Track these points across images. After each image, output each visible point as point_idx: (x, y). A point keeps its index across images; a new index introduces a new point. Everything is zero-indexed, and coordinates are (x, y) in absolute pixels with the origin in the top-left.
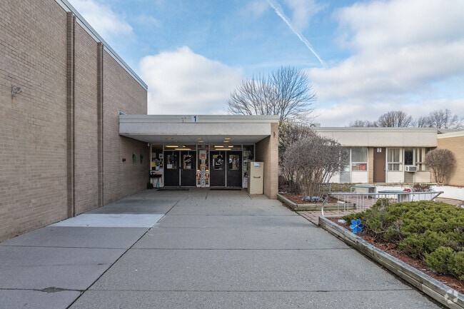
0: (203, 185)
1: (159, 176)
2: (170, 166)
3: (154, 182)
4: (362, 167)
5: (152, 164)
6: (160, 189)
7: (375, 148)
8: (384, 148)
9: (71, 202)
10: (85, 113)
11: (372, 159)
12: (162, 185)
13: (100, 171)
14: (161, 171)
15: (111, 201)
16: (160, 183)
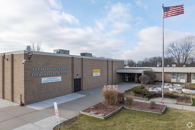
0: (136, 81)
1: (127, 79)
2: (129, 77)
3: (126, 80)
4: (184, 78)
5: (126, 76)
6: (127, 82)
7: (188, 73)
8: (191, 73)
9: (108, 83)
10: (110, 71)
11: (187, 76)
12: (128, 81)
13: (112, 79)
14: (127, 78)
15: (114, 83)
16: (127, 80)
